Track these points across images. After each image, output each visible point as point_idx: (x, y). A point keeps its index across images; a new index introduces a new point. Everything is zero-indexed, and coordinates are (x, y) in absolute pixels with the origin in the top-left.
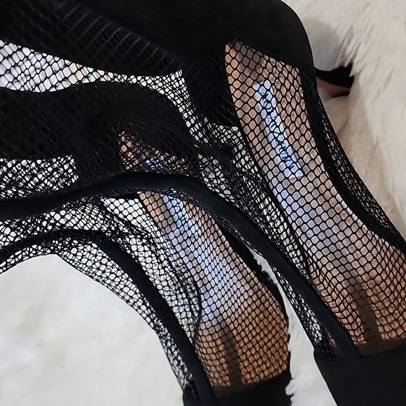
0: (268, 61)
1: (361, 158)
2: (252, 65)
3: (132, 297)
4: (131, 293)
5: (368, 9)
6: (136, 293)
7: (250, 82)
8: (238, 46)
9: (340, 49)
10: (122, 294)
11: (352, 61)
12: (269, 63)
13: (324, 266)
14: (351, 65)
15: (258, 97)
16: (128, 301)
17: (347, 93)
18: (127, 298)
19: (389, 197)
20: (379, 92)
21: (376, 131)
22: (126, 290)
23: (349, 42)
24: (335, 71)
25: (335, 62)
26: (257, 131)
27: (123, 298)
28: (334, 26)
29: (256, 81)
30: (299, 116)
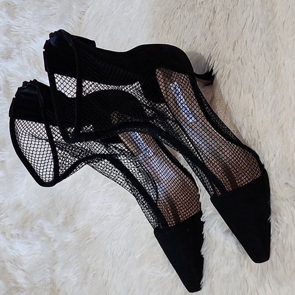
0: (175, 74)
1: (221, 111)
2: (169, 76)
3: (122, 182)
4: (121, 181)
5: (217, 45)
6: (123, 180)
7: (168, 83)
8: (162, 69)
9: (207, 63)
10: (117, 181)
11: (212, 68)
12: (175, 75)
13: (208, 156)
14: (212, 70)
15: (172, 88)
16: (120, 184)
17: (212, 83)
18: (120, 183)
19: (235, 126)
20: (225, 81)
21: (226, 98)
22: (119, 179)
23: (210, 60)
24: (205, 74)
25: (205, 70)
26: (174, 102)
27: (118, 183)
28: (203, 54)
29: (171, 82)
30: (192, 97)
